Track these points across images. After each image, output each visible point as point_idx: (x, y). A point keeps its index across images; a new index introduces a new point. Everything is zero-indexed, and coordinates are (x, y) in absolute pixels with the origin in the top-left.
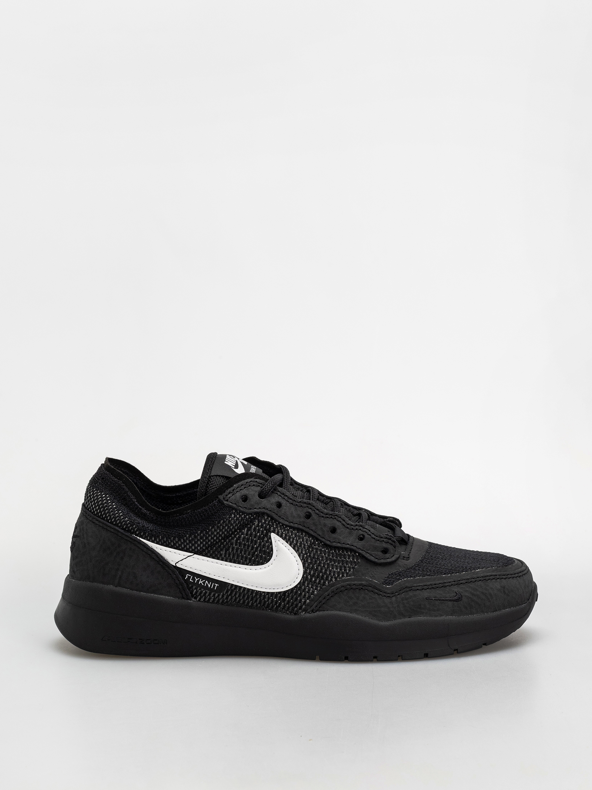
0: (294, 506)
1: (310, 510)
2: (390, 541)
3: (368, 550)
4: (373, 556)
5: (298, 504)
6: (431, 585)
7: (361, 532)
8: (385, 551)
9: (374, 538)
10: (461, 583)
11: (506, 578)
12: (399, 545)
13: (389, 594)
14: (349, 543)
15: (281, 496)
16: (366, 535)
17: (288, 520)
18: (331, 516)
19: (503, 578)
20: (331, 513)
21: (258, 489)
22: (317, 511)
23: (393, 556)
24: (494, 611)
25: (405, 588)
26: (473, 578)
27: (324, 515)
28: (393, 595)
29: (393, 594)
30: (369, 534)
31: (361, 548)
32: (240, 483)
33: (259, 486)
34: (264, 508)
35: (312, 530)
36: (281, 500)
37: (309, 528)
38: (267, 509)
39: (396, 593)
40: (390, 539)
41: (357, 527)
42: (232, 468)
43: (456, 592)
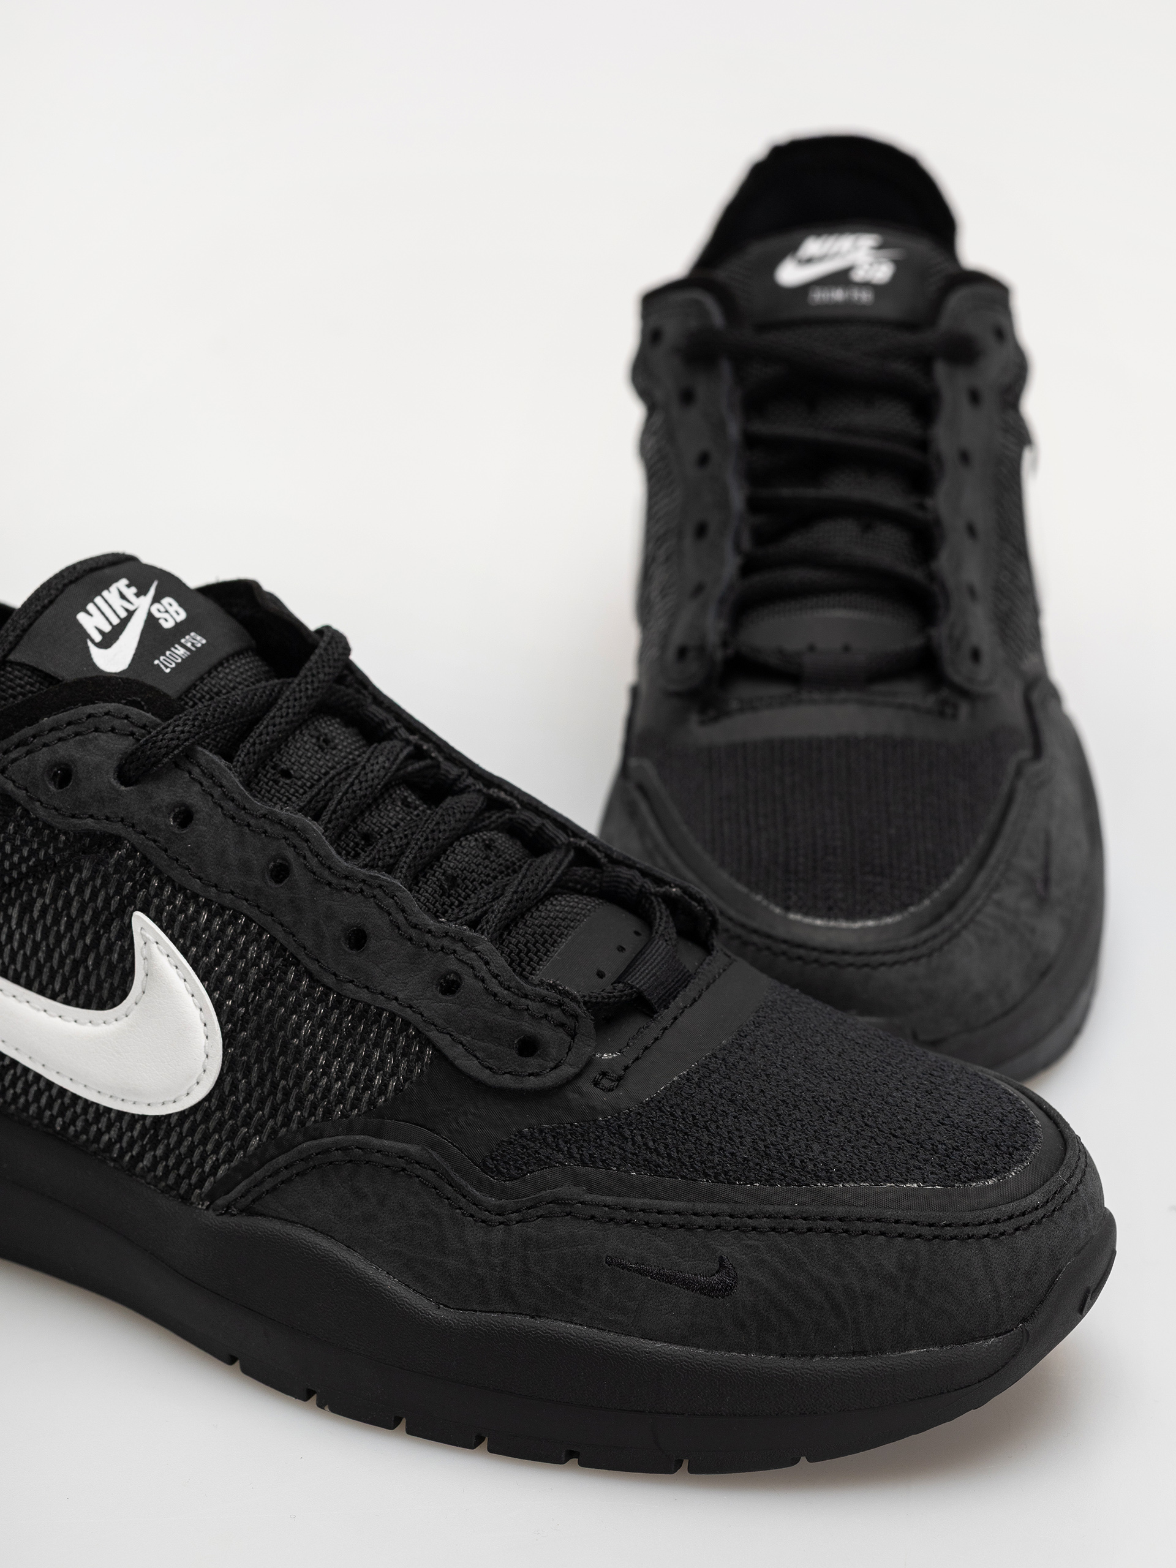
0: (237, 829)
1: (290, 854)
2: (556, 1013)
3: (464, 1034)
4: (478, 1058)
5: (252, 822)
6: (643, 1210)
7: (452, 964)
8: (528, 1047)
9: (495, 995)
10: (754, 1229)
11: (935, 1237)
12: (593, 1031)
13: (489, 1212)
14: (401, 996)
15: (201, 784)
16: (468, 980)
17: (202, 875)
18: (361, 885)
19: (919, 1236)
20: (362, 876)
21: (125, 745)
22: (314, 862)
23: (556, 1067)
24: (854, 1354)
25: (551, 1203)
26: (804, 1215)
27: (334, 881)
28: (501, 1219)
29: (500, 1215)
30: (482, 974)
31: (439, 1022)
32: (64, 716)
33: (132, 734)
34: (122, 820)
35: (282, 925)
36: (194, 797)
37: (272, 915)
38: (133, 826)
39: (515, 1216)
40: (560, 1005)
41: (446, 942)
42: (93, 641)
43: (721, 1260)
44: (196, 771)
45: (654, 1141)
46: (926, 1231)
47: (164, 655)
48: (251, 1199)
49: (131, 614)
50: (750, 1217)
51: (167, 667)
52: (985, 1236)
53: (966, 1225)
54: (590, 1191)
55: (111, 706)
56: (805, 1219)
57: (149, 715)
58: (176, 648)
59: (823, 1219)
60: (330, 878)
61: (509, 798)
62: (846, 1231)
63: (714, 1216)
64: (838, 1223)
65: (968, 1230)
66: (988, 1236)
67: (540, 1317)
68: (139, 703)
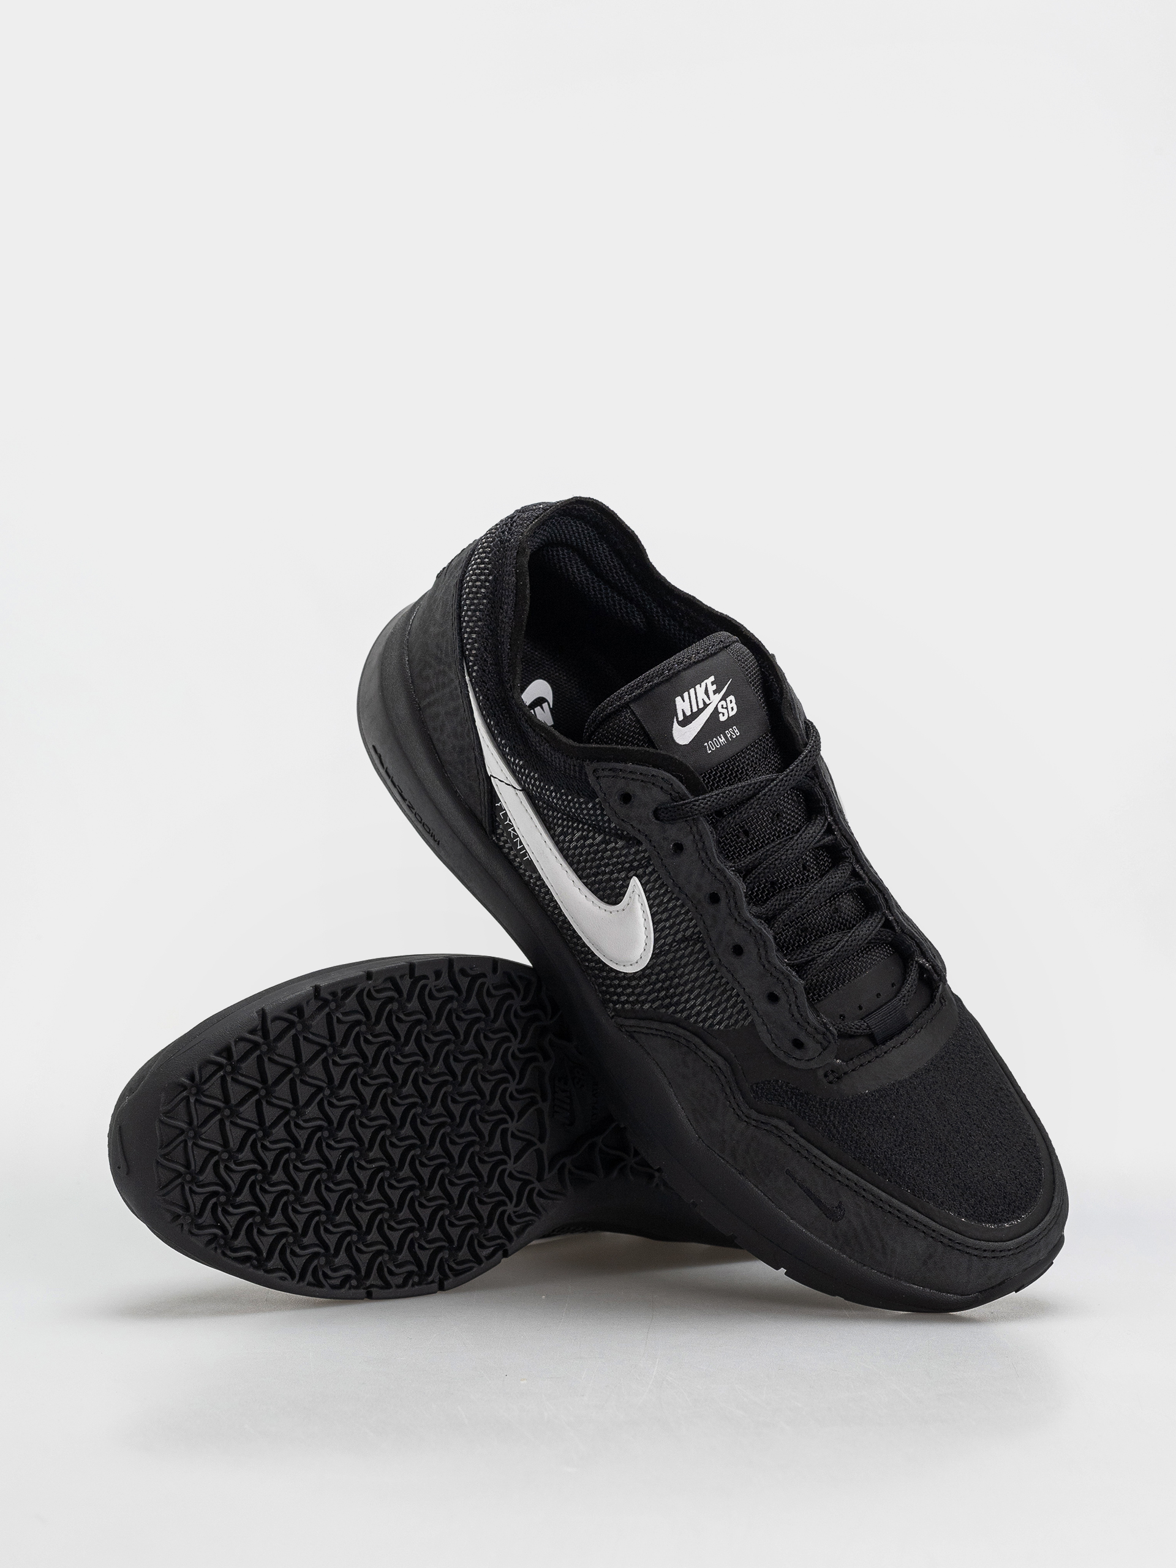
0: (702, 867)
1: (723, 893)
2: (819, 1036)
3: (770, 1023)
4: (771, 1038)
5: (711, 868)
7: (779, 988)
8: (798, 1045)
9: (793, 1015)
13: (742, 1113)
14: (746, 990)
15: (695, 837)
16: (783, 1001)
17: (675, 879)
18: (751, 928)
21: (664, 798)
22: (733, 904)
23: (808, 1060)
25: (774, 1126)
28: (747, 1120)
29: (747, 1117)
30: (792, 1002)
31: (760, 1011)
33: (670, 794)
34: (646, 836)
35: (704, 923)
36: (687, 842)
37: (701, 915)
38: (650, 841)
39: (753, 1123)
40: (824, 1034)
41: (781, 977)
42: (677, 719)
43: (840, 1202)
44: (694, 829)
45: (839, 1123)
46: (945, 1241)
47: (712, 740)
48: (634, 1030)
49: (706, 705)
50: (864, 1190)
51: (710, 749)
52: (975, 1255)
53: (968, 1247)
54: (795, 1131)
55: (667, 775)
56: (890, 1206)
57: (683, 787)
58: (720, 737)
59: (898, 1210)
60: (737, 917)
61: (864, 876)
62: (907, 1223)
63: (848, 1179)
64: (905, 1217)
65: (968, 1250)
66: (976, 1256)
67: (743, 1175)
68: (682, 777)
